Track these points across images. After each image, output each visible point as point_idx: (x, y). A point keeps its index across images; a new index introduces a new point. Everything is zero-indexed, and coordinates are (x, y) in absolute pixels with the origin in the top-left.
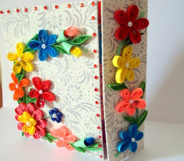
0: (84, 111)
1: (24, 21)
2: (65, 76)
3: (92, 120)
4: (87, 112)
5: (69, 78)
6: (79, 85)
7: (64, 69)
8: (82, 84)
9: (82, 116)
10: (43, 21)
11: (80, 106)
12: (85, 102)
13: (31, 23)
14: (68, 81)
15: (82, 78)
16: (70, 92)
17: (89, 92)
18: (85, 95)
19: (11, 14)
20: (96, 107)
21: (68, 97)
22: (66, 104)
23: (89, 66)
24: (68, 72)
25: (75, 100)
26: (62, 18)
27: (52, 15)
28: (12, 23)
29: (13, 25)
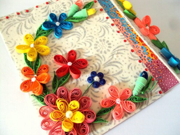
0: (119, 55)
1: (27, 19)
2: (87, 38)
3: (131, 59)
4: (123, 55)
5: (90, 38)
6: (103, 38)
7: (83, 35)
8: (106, 35)
9: (121, 61)
11: (114, 53)
12: (116, 47)
13: (36, 17)
14: (92, 41)
15: (102, 32)
16: (99, 48)
17: (114, 37)
18: (112, 41)
20: (127, 46)
21: (99, 53)
23: (102, 21)
24: (88, 34)
25: (107, 51)
26: (65, 4)
27: (55, 6)
28: (13, 25)
29: (15, 26)
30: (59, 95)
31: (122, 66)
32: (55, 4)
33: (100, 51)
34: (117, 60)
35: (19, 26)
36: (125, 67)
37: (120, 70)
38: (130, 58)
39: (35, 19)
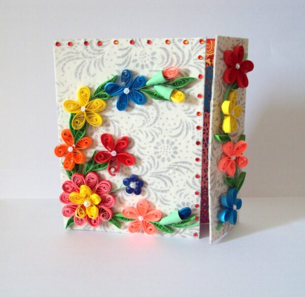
0: (177, 173)
1: (94, 57)
2: (153, 129)
3: (189, 184)
4: (182, 175)
5: (158, 131)
6: (173, 140)
7: (152, 120)
8: (178, 138)
9: (174, 180)
10: (126, 58)
11: (173, 167)
12: (182, 161)
13: (107, 60)
14: (157, 136)
15: (178, 131)
16: (159, 150)
17: (187, 147)
18: (181, 151)
19: (73, 47)
20: (195, 166)
21: (155, 157)
22: (151, 167)
23: (189, 115)
24: (158, 124)
25: (166, 159)
26: (155, 56)
27: (141, 52)
28: (73, 60)
29: (75, 63)
31: (171, 186)
32: (142, 49)
33: (159, 154)
34: (171, 177)
35: (80, 65)
36: (173, 190)
37: (166, 189)
38: (187, 182)
39: (105, 64)
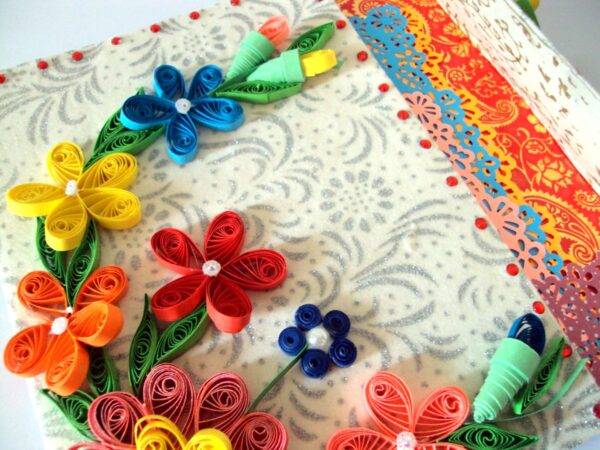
0: (425, 240)
2: (295, 166)
3: (475, 258)
4: (440, 240)
5: (308, 166)
6: (359, 167)
7: (280, 151)
8: (372, 157)
9: (428, 265)
11: (403, 230)
12: (414, 204)
13: (106, 78)
14: (314, 177)
16: (339, 207)
17: (405, 166)
18: (398, 182)
20: (459, 203)
21: (338, 228)
22: (342, 262)
23: (365, 101)
24: (301, 150)
25: (371, 221)
26: (221, 33)
27: (185, 38)
28: (16, 107)
29: (23, 112)
30: (151, 398)
31: (433, 287)
32: (184, 32)
33: (344, 219)
34: (413, 262)
35: (39, 110)
36: (445, 294)
37: (424, 303)
38: (467, 254)
39: (103, 88)
